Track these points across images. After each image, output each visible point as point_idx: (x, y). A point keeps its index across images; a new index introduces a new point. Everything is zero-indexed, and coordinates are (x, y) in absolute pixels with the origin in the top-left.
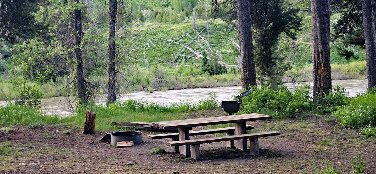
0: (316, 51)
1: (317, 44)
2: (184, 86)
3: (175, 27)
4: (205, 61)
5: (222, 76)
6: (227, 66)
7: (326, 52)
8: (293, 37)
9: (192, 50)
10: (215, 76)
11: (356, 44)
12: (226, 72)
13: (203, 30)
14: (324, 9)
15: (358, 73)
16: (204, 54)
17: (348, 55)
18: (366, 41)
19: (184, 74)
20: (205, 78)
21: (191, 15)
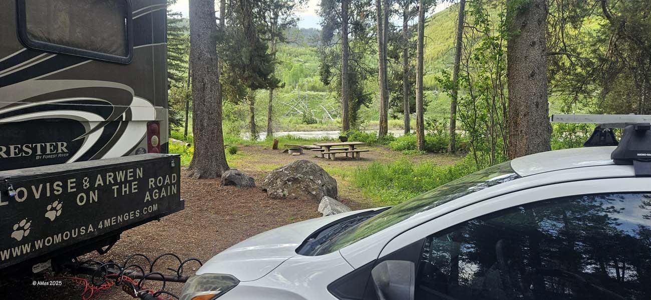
0: (381, 115)
1: (382, 111)
2: (292, 130)
3: (286, 95)
4: (305, 116)
5: (315, 125)
6: (317, 119)
7: (386, 116)
8: (368, 107)
9: (297, 110)
10: (310, 125)
11: (400, 112)
12: (317, 123)
13: (303, 98)
14: (386, 95)
15: (392, 126)
16: (304, 112)
17: (395, 117)
18: (405, 111)
19: (292, 123)
20: (305, 126)
21: (296, 88)
